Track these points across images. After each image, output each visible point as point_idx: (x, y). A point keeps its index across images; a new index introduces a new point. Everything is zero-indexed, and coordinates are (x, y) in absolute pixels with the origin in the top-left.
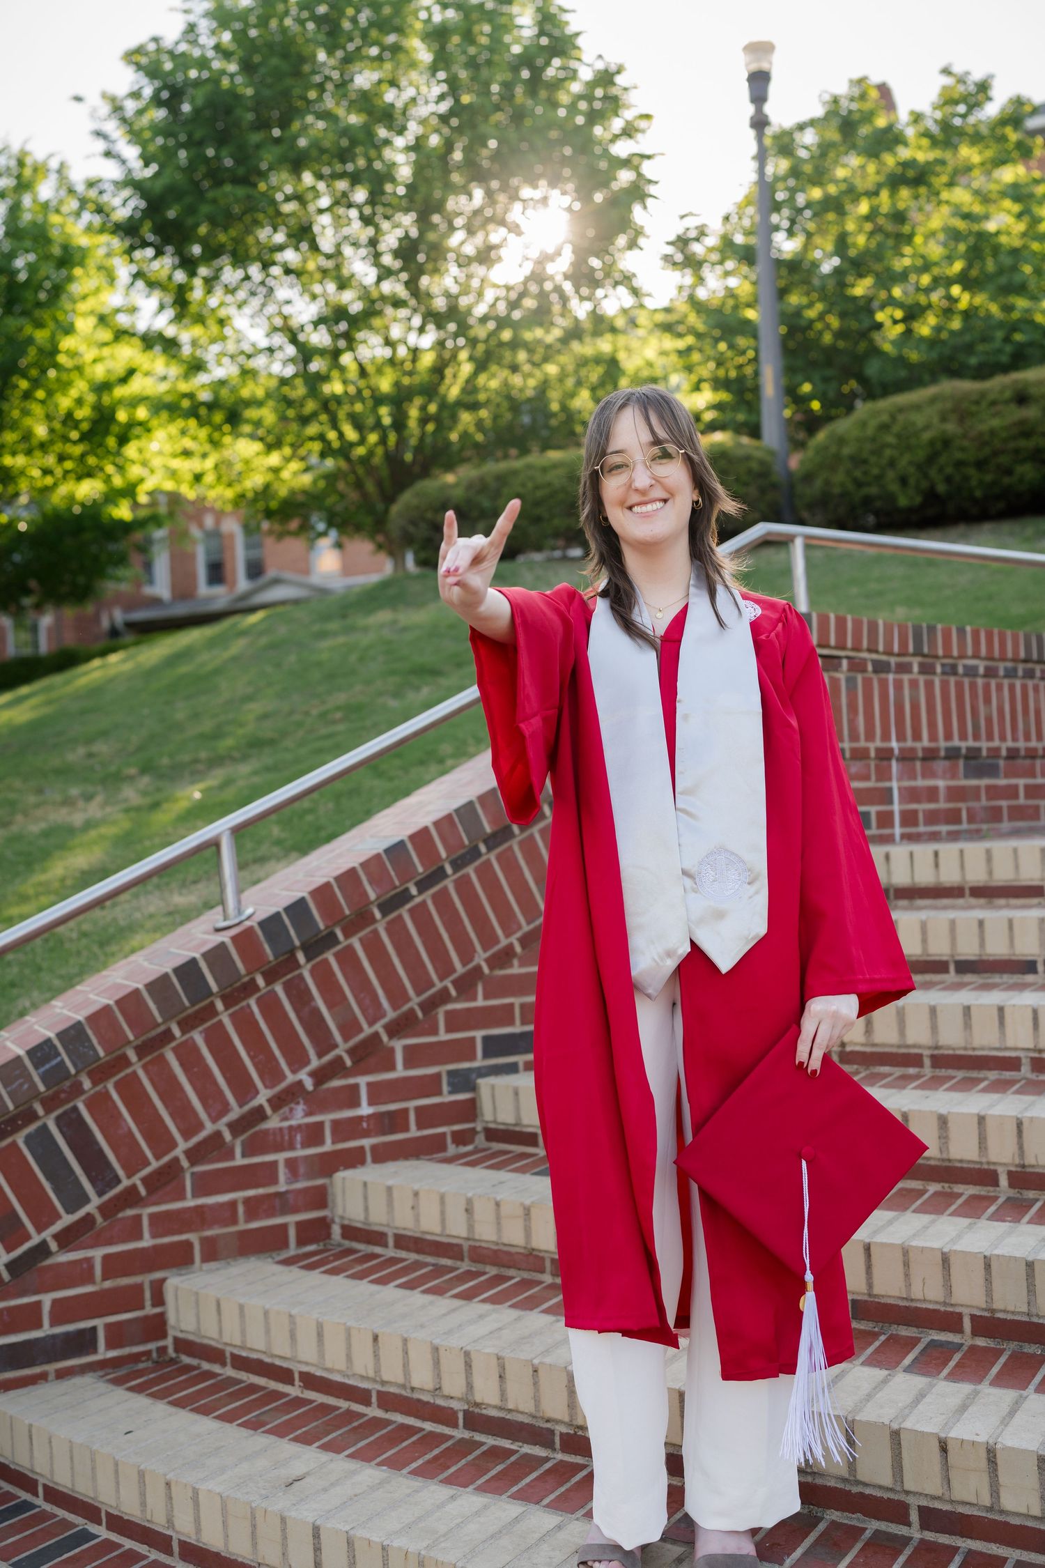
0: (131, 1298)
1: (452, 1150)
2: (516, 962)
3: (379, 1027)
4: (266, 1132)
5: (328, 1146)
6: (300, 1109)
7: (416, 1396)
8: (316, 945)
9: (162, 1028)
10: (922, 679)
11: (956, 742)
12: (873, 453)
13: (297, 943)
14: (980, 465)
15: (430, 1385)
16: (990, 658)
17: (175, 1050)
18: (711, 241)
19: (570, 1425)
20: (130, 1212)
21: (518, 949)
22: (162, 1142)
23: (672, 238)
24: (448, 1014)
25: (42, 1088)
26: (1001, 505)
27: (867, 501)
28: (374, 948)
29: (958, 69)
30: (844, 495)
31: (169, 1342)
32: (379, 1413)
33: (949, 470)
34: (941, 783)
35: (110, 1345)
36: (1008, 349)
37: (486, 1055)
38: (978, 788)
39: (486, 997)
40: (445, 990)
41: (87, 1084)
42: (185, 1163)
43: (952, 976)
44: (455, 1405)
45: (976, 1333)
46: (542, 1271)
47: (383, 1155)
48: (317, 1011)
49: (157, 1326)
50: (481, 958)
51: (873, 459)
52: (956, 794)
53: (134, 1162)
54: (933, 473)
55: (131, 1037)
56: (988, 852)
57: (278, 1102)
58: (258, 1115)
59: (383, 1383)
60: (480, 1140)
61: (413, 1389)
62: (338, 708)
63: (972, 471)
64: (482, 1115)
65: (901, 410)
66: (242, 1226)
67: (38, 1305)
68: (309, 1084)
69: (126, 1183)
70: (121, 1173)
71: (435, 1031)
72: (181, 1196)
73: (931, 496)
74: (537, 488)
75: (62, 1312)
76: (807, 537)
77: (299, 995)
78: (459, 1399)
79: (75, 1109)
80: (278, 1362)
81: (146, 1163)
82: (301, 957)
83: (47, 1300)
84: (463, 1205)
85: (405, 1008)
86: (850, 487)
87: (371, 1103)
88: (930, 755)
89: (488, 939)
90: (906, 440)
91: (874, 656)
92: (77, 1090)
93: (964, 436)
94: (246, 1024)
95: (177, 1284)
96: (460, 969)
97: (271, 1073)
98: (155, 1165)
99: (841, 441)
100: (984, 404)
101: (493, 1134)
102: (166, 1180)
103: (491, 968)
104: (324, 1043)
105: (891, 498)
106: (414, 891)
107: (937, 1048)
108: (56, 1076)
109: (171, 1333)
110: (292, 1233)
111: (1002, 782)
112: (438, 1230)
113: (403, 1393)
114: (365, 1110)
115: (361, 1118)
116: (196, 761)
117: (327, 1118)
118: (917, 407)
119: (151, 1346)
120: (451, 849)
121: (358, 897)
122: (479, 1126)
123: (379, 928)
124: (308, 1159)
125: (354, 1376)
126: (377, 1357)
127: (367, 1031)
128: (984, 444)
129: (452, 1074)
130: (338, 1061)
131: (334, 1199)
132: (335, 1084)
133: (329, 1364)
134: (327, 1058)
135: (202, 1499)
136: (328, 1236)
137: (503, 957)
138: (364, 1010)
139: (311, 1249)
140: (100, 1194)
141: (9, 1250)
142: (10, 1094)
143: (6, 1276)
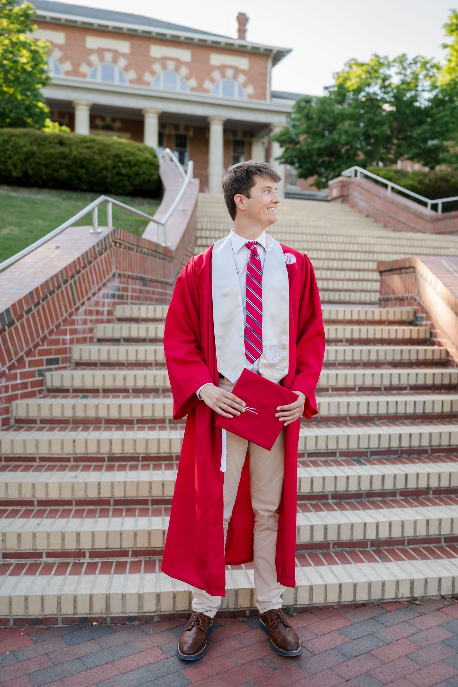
1: (38, 395)
2: (54, 334)
3: (23, 353)
5: (10, 393)
6: (4, 380)
8: (10, 324)
10: (136, 253)
11: (141, 275)
13: (7, 323)
14: (46, 166)
16: (148, 249)
21: (55, 330)
24: (39, 351)
28: (22, 325)
33: (34, 165)
34: (138, 287)
37: (47, 365)
38: (144, 290)
39: (47, 345)
40: (38, 342)
47: (24, 396)
48: (8, 347)
50: (46, 332)
54: (27, 165)
60: (45, 393)
61: (88, 454)
63: (42, 168)
64: (46, 384)
65: (12, 136)
68: (7, 371)
71: (35, 356)
73: (25, 174)
76: (111, 202)
77: (5, 342)
78: (106, 454)
80: (28, 456)
82: (6, 327)
84: (71, 408)
85: (29, 347)
87: (21, 379)
88: (136, 278)
89: (48, 326)
90: (16, 149)
91: (128, 245)
93: (40, 153)
96: (42, 335)
100: (47, 142)
101: (50, 391)
103: (49, 336)
104: (10, 359)
105: (10, 172)
106: (33, 308)
110: (1, 422)
111: (148, 289)
112: (60, 416)
113: (84, 456)
114: (19, 381)
115: (17, 384)
117: (10, 383)
118: (18, 136)
120: (43, 294)
121: (22, 308)
122: (44, 388)
123: (24, 319)
124: (6, 397)
125: (64, 454)
126: (74, 447)
127: (20, 354)
128: (47, 158)
129: (39, 371)
130: (14, 364)
131: (12, 410)
132: (13, 372)
133: (53, 452)
134: (11, 363)
135: (49, 485)
136: (9, 423)
137: (51, 332)
138: (20, 347)
139: (5, 427)
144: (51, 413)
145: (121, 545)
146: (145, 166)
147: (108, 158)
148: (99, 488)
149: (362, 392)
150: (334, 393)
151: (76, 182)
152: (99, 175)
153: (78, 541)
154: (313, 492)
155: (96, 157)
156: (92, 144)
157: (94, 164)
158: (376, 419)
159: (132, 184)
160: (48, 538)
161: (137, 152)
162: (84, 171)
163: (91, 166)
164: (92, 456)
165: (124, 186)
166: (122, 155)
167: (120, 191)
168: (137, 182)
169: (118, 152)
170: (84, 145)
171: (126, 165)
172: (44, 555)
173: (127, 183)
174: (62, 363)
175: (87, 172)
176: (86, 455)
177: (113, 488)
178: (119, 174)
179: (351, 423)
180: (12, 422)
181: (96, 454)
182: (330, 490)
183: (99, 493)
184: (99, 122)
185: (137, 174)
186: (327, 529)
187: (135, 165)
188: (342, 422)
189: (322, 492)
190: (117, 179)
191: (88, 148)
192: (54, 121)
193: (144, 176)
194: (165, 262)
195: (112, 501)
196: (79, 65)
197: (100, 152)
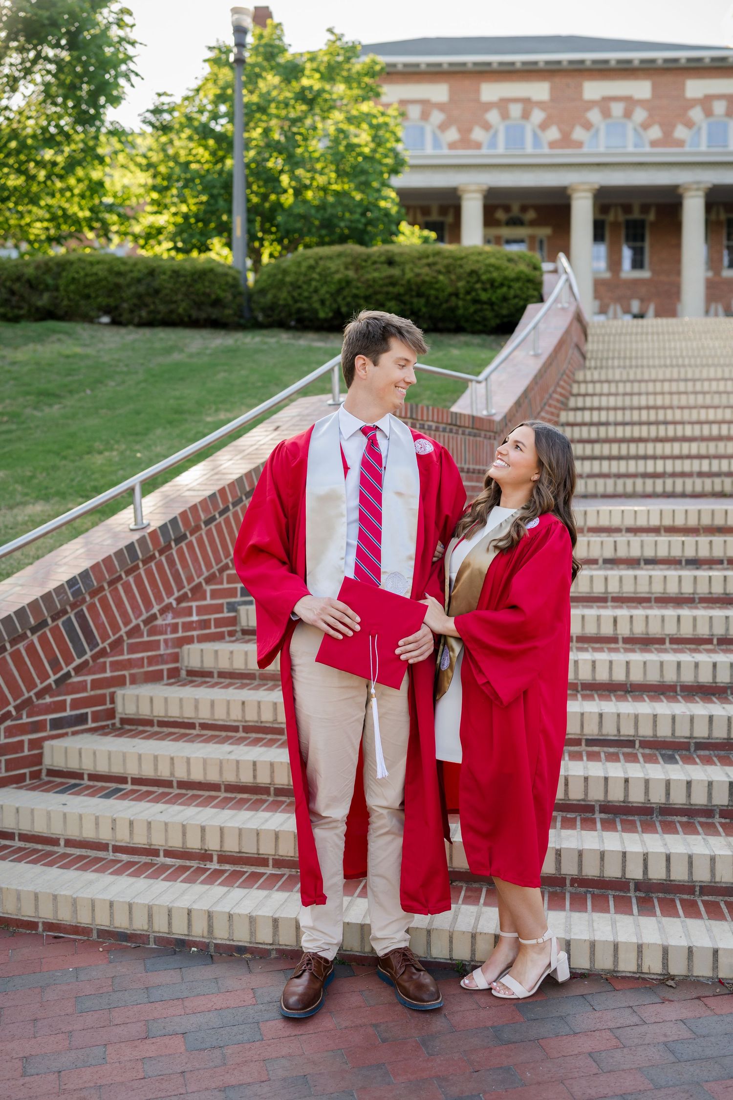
0: (100, 700)
3: (201, 579)
4: (156, 626)
5: (180, 634)
6: (170, 615)
7: (263, 725)
8: (179, 539)
9: (118, 574)
12: (304, 282)
13: (173, 537)
17: (122, 585)
18: (177, 115)
20: (102, 660)
22: (116, 628)
24: (229, 575)
25: (71, 598)
27: (299, 311)
28: (200, 541)
30: (285, 306)
31: (117, 721)
32: (244, 735)
33: (349, 299)
35: (94, 721)
36: (363, 220)
37: (242, 595)
40: (227, 564)
41: (88, 598)
42: (125, 638)
47: (203, 639)
48: (177, 570)
49: (112, 713)
51: (305, 287)
53: (105, 636)
54: (340, 299)
55: (107, 577)
57: (163, 611)
58: (154, 617)
59: (246, 721)
60: (239, 635)
61: (262, 722)
64: (240, 622)
65: (321, 258)
66: (146, 669)
67: (65, 701)
68: (174, 604)
69: (101, 646)
70: (99, 641)
71: (222, 583)
72: (122, 653)
74: (86, 275)
75: (75, 704)
77: (171, 562)
79: (82, 610)
80: (186, 720)
81: (110, 637)
82: (173, 544)
83: (69, 698)
85: (212, 571)
86: (290, 302)
87: (198, 615)
90: (325, 277)
92: (84, 601)
93: (358, 280)
94: (149, 573)
95: (120, 692)
97: (159, 599)
98: (113, 638)
100: (369, 262)
101: (245, 632)
102: (117, 644)
104: (180, 587)
105: (315, 312)
106: (217, 516)
108: (77, 593)
109: (118, 716)
110: (165, 673)
112: (243, 667)
114: (195, 618)
115: (192, 622)
117: (180, 621)
118: (330, 258)
119: (109, 722)
120: (233, 497)
121: (197, 517)
122: (238, 628)
123: (203, 533)
124: (173, 639)
125: (230, 720)
126: (243, 711)
127: (197, 581)
128: (369, 286)
129: (228, 604)
130: (186, 594)
131: (183, 658)
132: (184, 605)
133: (216, 717)
134: (181, 592)
135: (192, 761)
136: (179, 675)
138: (196, 571)
139: (172, 681)
140: (91, 650)
141: (55, 674)
142: (59, 601)
143: (54, 686)
144: (232, 663)
145: (258, 849)
146: (517, 285)
147: (459, 278)
148: (255, 770)
149: (724, 647)
150: (675, 646)
152: (445, 306)
153: (203, 839)
154: (569, 800)
155: (441, 277)
156: (437, 259)
157: (437, 290)
158: (729, 692)
159: (497, 316)
160: (166, 830)
161: (506, 264)
162: (422, 301)
163: (433, 292)
164: (267, 725)
165: (484, 319)
166: (481, 271)
167: (479, 327)
168: (505, 312)
169: (475, 267)
170: (425, 261)
171: (488, 286)
172: (162, 853)
173: (489, 314)
175: (427, 303)
176: (259, 724)
177: (272, 772)
178: (476, 301)
179: (682, 697)
180: (183, 673)
181: (272, 722)
182: (596, 798)
183: (255, 777)
184: (501, 215)
185: (505, 299)
186: (560, 855)
187: (502, 285)
188: (668, 694)
189: (583, 800)
190: (472, 309)
191: (429, 265)
192: (412, 224)
193: (516, 300)
194: (478, 439)
195: (272, 789)
196: (470, 130)
197: (448, 270)
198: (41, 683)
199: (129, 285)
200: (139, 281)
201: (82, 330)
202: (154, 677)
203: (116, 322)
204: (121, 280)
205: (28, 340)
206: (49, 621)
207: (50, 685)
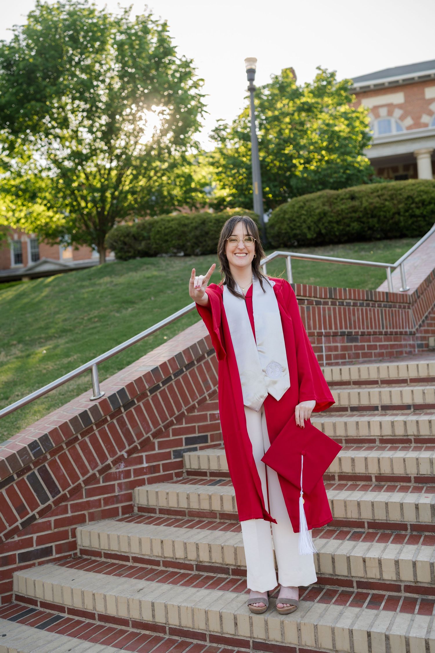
0: (64, 535)
1: (175, 479)
2: (196, 411)
3: (149, 435)
4: (111, 474)
5: (132, 478)
6: (122, 465)
7: (177, 561)
8: (128, 405)
9: (75, 436)
10: (332, 307)
11: (344, 330)
12: (297, 217)
13: (121, 404)
14: (338, 223)
15: (183, 557)
16: (355, 299)
17: (79, 444)
18: (229, 130)
19: (235, 566)
20: (64, 504)
21: (197, 406)
22: (75, 477)
23: (214, 128)
24: (173, 430)
25: (33, 458)
26: (346, 238)
27: (295, 235)
28: (147, 406)
29: (323, 68)
30: (286, 233)
31: (78, 551)
32: (163, 569)
33: (326, 224)
34: (339, 345)
35: (57, 553)
36: (345, 176)
37: (186, 445)
38: (351, 346)
39: (186, 424)
40: (172, 421)
41: (49, 457)
42: (83, 485)
43: (349, 412)
44: (192, 563)
45: (369, 528)
46: (216, 518)
47: (152, 481)
48: (128, 429)
49: (73, 545)
50: (184, 409)
51: (297, 220)
52: (344, 348)
53: (65, 485)
54: (320, 225)
55: (64, 439)
56: (359, 369)
57: (115, 462)
58: (108, 467)
59: (165, 557)
60: (185, 475)
61: (176, 559)
62: (95, 317)
63: (335, 225)
64: (186, 466)
65: (307, 201)
66: (103, 508)
67: (32, 538)
68: (126, 456)
69: (62, 493)
70: (60, 489)
71: (169, 436)
72: (82, 498)
73: (320, 234)
74: (166, 228)
75: (40, 540)
76: (292, 256)
77: (122, 424)
78: (194, 561)
79: (44, 466)
80: (123, 554)
81: (70, 486)
82: (122, 409)
83: (35, 536)
84: (186, 496)
85: (158, 428)
86: (289, 231)
87: (147, 462)
88: (335, 335)
89: (186, 402)
90: (310, 213)
91: (316, 299)
92: (45, 459)
93: (332, 211)
94: (103, 434)
95: (81, 529)
96: (177, 413)
97: (112, 452)
98: (72, 486)
99: (285, 212)
100: (339, 199)
101: (189, 473)
102: (76, 492)
103: (188, 413)
104: (131, 441)
105: (305, 235)
106: (161, 385)
107: (347, 436)
109: (79, 547)
110: (120, 510)
111: (360, 344)
112: (176, 506)
113: (173, 560)
114: (145, 465)
115: (143, 468)
116: (40, 338)
117: (132, 468)
118: (313, 200)
119: (71, 553)
120: (174, 370)
121: (142, 387)
122: (184, 470)
123: (149, 399)
124: (126, 483)
125: (153, 556)
126: (162, 548)
127: (145, 436)
128: (339, 215)
129: (175, 451)
130: (136, 447)
131: (135, 498)
132: (134, 455)
133: (144, 552)
134: (132, 446)
135: (107, 598)
136: (133, 511)
137: (192, 409)
138: (144, 429)
139: (127, 516)
140: (53, 497)
141: (21, 518)
142: (23, 461)
143: (21, 528)
144: (168, 503)
147: (400, 202)
148: (153, 610)
151: (369, 232)
152: (391, 221)
155: (387, 203)
156: (384, 192)
157: (385, 211)
162: (375, 220)
163: (382, 213)
164: (181, 561)
166: (415, 196)
169: (410, 194)
170: (376, 194)
171: (420, 205)
174: (212, 441)
175: (379, 221)
177: (167, 612)
178: (412, 216)
181: (184, 559)
183: (153, 616)
187: (430, 203)
190: (410, 222)
191: (379, 196)
194: (394, 309)
195: (167, 628)
196: (420, 117)
197: (392, 198)
198: (10, 526)
199: (190, 232)
200: (196, 228)
201: (163, 261)
202: (111, 514)
203: (186, 255)
204: (186, 229)
205: (130, 270)
206: (15, 477)
207: (17, 526)
